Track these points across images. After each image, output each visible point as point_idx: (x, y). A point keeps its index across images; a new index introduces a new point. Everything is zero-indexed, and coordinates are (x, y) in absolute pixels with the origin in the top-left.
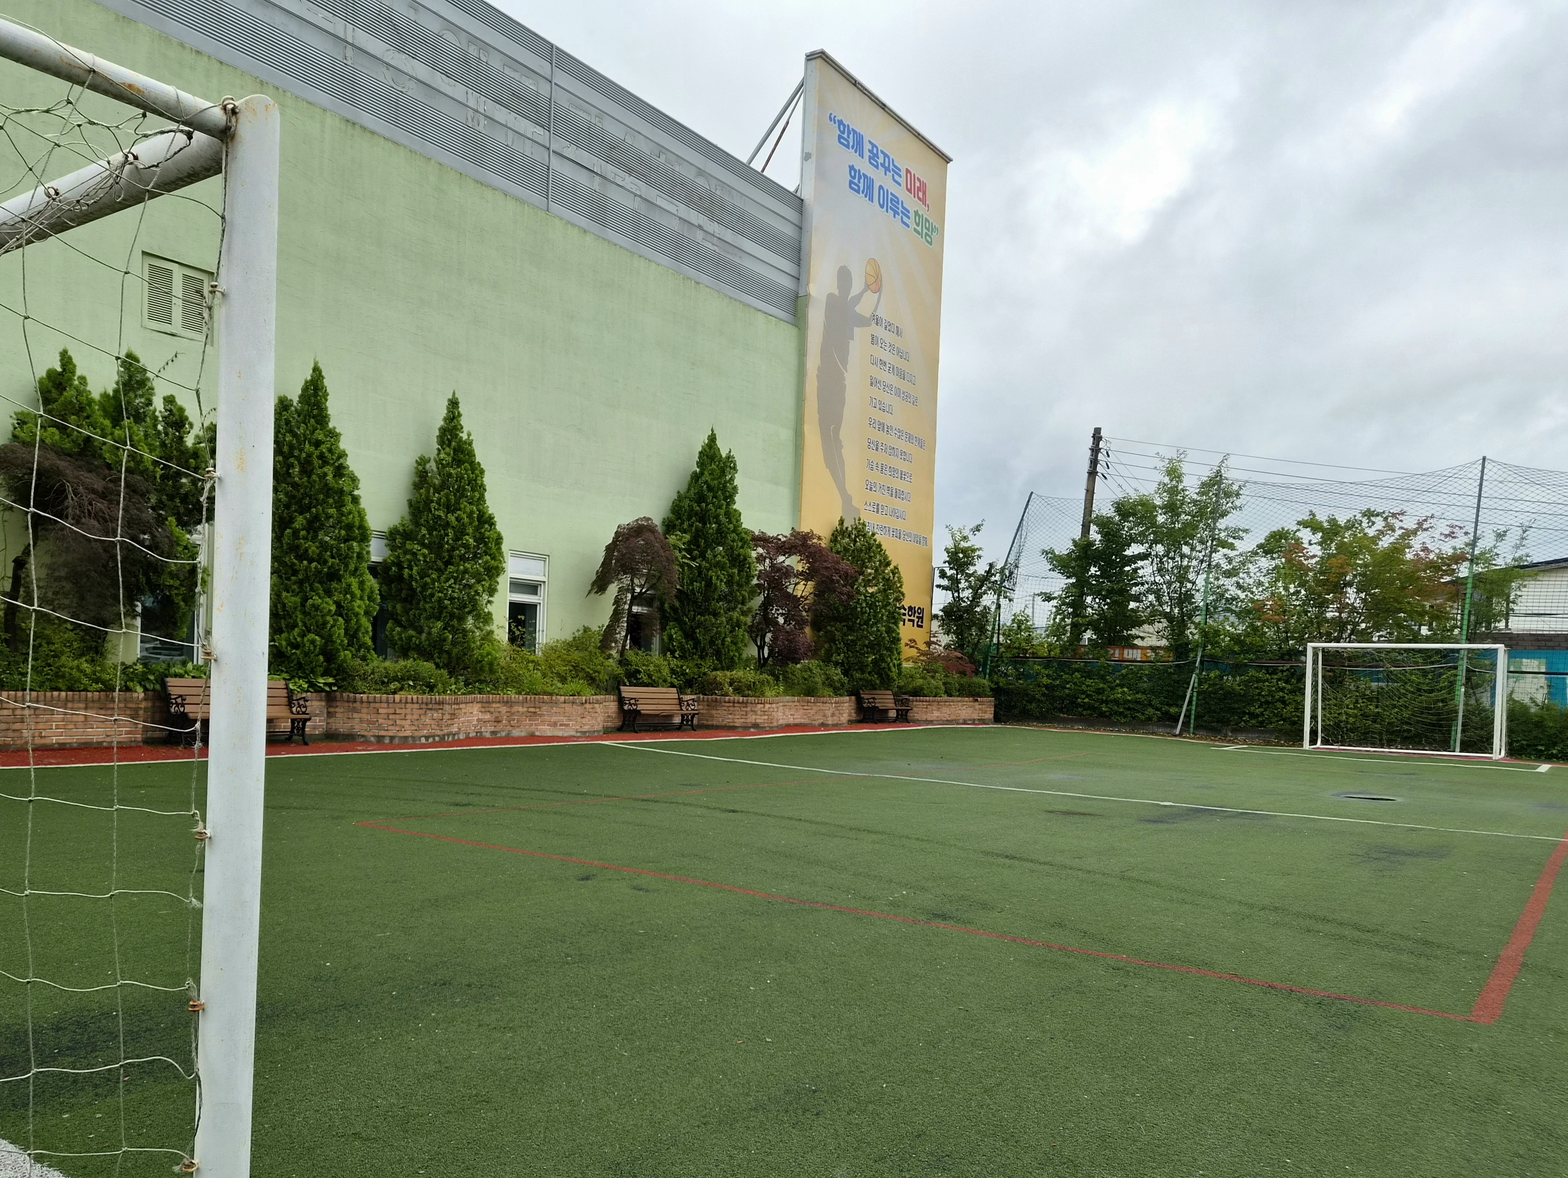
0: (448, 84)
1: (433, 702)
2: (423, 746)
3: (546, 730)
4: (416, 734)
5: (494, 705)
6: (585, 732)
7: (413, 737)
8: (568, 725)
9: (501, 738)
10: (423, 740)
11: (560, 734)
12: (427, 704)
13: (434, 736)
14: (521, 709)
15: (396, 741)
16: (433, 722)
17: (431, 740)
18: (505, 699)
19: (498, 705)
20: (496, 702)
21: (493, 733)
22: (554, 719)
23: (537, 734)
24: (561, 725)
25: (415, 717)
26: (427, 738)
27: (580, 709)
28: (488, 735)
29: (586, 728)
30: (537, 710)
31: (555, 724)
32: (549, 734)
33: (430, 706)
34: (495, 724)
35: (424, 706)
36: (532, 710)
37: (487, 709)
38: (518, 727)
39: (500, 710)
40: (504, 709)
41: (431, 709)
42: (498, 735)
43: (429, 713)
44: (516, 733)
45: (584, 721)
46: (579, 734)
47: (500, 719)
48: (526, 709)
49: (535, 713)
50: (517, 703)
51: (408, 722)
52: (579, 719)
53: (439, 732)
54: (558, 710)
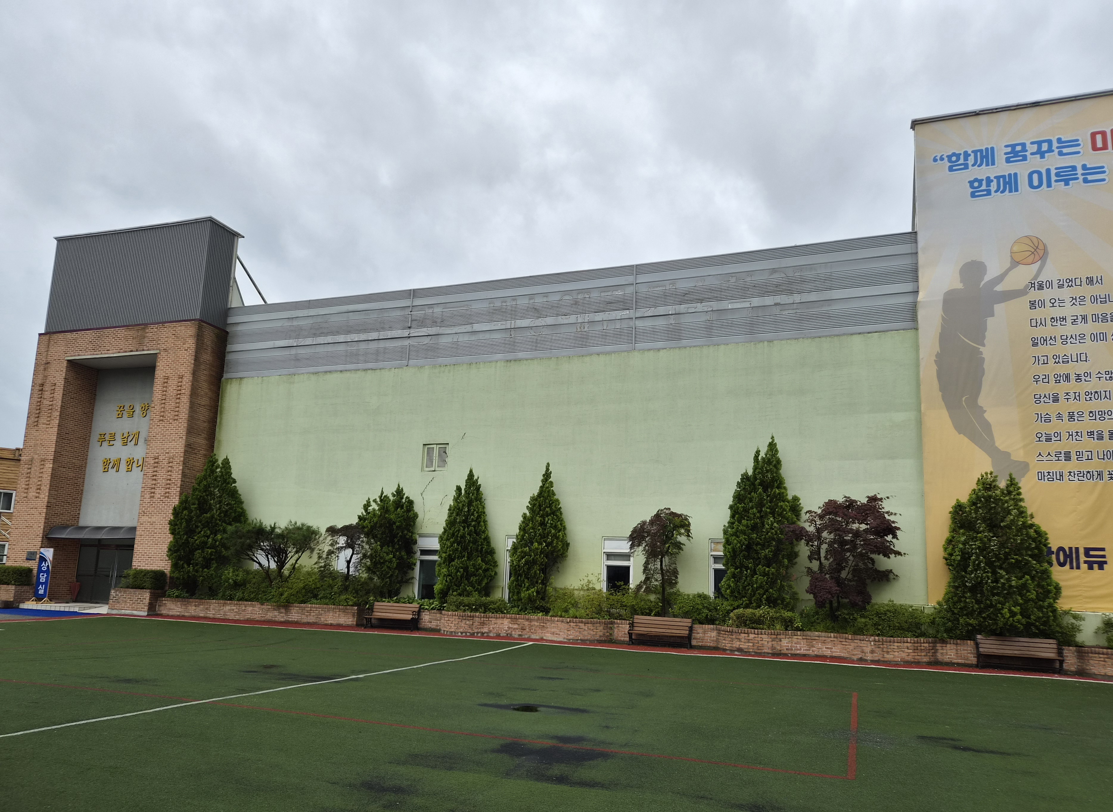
0: (566, 319)
1: (466, 615)
2: (459, 636)
3: (549, 636)
4: (457, 630)
5: (520, 620)
6: (570, 639)
7: (455, 632)
8: (559, 634)
9: (525, 638)
10: (460, 634)
11: (555, 639)
12: (462, 617)
13: (466, 633)
14: (536, 624)
15: (448, 633)
16: (466, 626)
17: (464, 634)
18: (527, 618)
19: (522, 621)
20: (521, 619)
21: (520, 635)
22: (553, 630)
23: (545, 638)
24: (556, 634)
25: (456, 622)
26: (462, 633)
27: (567, 626)
28: (516, 636)
29: (571, 637)
30: (545, 625)
31: (553, 633)
32: (550, 639)
33: (464, 618)
34: (522, 631)
35: (461, 618)
36: (542, 624)
37: (515, 622)
38: (535, 633)
39: (524, 623)
40: (526, 623)
41: (465, 619)
42: (523, 637)
43: (464, 622)
44: (533, 637)
45: (569, 633)
46: (565, 640)
47: (524, 628)
48: (539, 624)
49: (544, 626)
50: (534, 620)
51: (453, 625)
52: (566, 631)
53: (470, 631)
54: (555, 625)
